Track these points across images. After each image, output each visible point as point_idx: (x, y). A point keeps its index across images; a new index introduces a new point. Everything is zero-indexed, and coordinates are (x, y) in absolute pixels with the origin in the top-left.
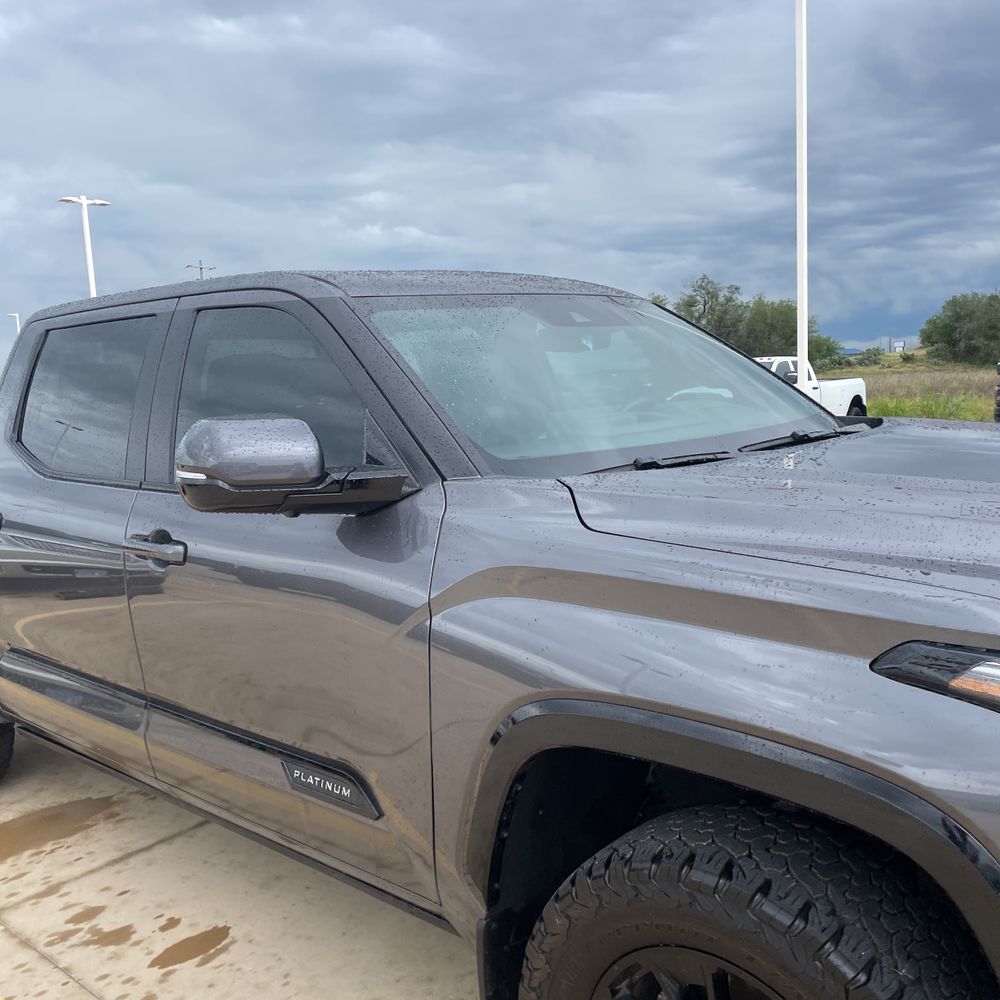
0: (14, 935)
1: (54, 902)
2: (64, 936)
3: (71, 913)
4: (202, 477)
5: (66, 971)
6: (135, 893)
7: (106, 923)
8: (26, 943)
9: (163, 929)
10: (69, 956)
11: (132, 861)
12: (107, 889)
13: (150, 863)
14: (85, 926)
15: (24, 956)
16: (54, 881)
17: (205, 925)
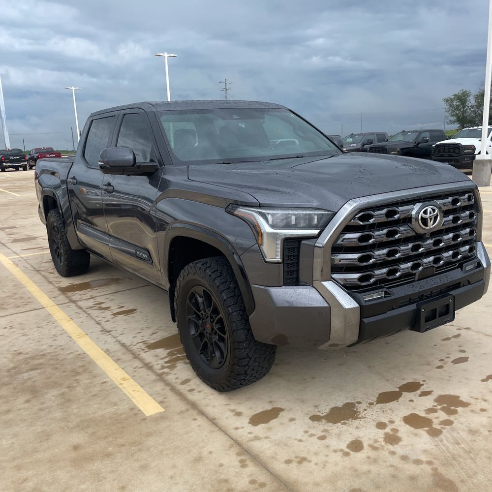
0: (78, 306)
1: (92, 300)
2: (91, 308)
3: (95, 303)
4: (103, 163)
5: (88, 314)
6: (115, 300)
7: (103, 306)
8: (80, 308)
9: (118, 308)
10: (90, 311)
11: (117, 294)
12: (108, 299)
13: (122, 294)
14: (98, 306)
15: (79, 311)
16: (94, 296)
17: (130, 308)
